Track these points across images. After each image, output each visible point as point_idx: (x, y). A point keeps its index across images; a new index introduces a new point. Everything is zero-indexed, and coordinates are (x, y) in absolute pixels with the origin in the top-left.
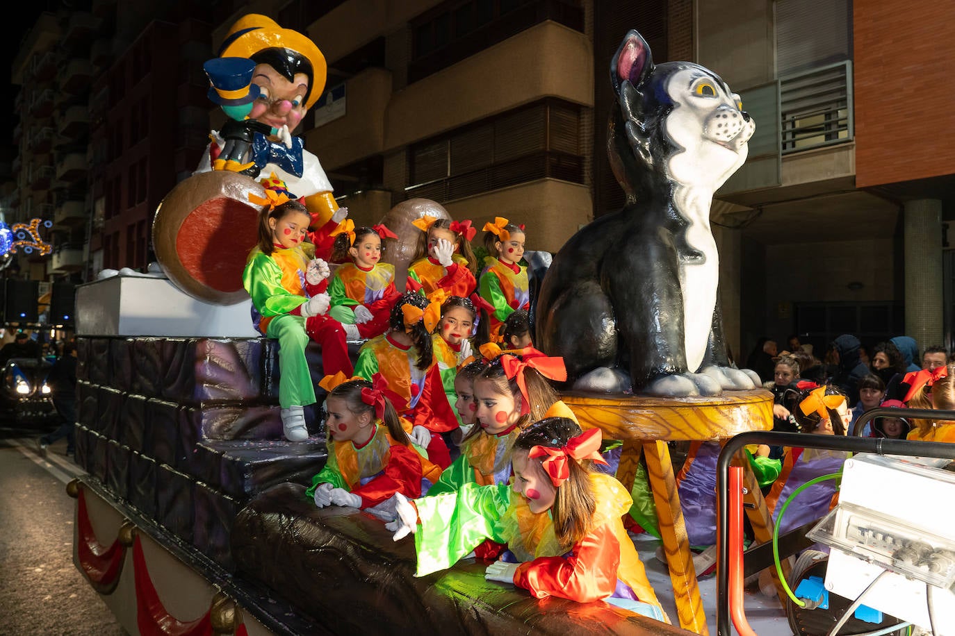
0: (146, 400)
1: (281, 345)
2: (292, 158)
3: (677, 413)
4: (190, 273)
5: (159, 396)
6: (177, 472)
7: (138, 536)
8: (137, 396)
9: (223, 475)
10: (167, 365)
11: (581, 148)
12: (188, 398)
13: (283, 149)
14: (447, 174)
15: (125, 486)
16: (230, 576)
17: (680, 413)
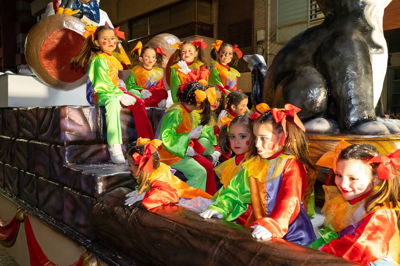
0: (28, 142)
1: (107, 110)
2: (94, 12)
3: (380, 144)
4: (48, 72)
5: (36, 139)
6: (50, 182)
7: (28, 217)
8: (21, 140)
9: (82, 183)
10: (40, 123)
11: (212, 20)
12: (56, 140)
13: (89, 7)
14: (148, 34)
15: (16, 189)
16: (90, 241)
17: (382, 145)
